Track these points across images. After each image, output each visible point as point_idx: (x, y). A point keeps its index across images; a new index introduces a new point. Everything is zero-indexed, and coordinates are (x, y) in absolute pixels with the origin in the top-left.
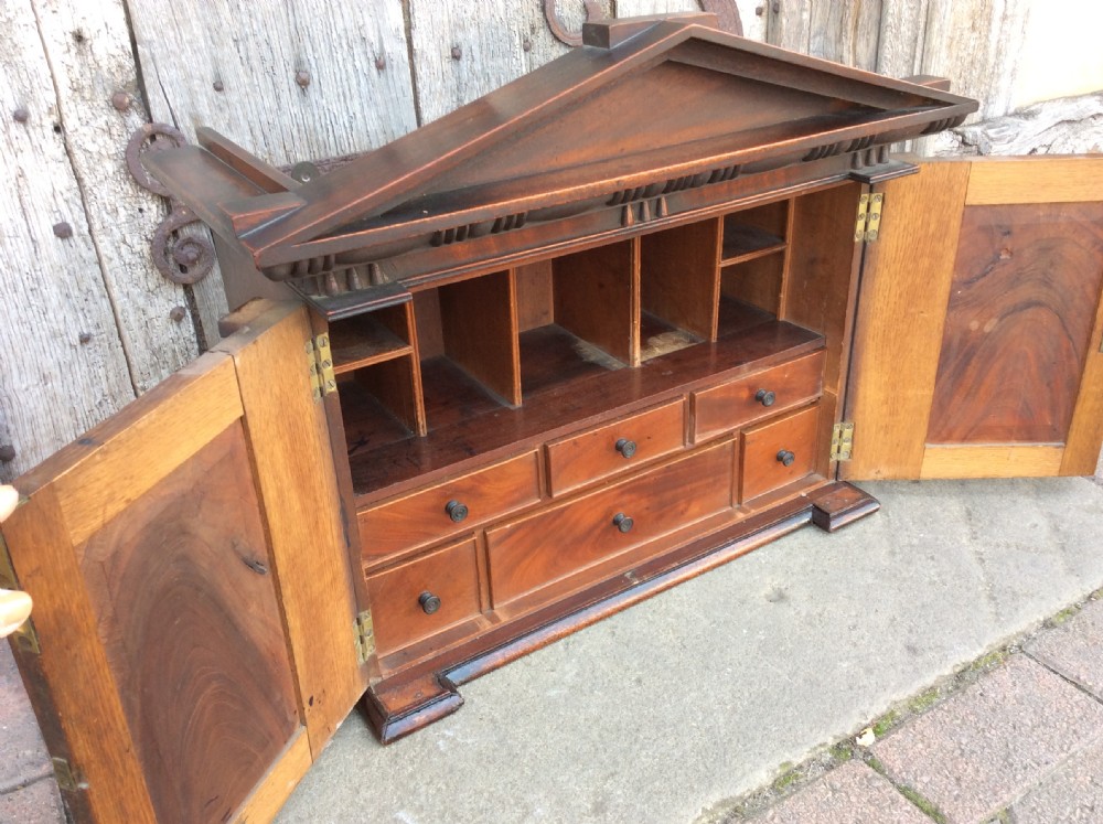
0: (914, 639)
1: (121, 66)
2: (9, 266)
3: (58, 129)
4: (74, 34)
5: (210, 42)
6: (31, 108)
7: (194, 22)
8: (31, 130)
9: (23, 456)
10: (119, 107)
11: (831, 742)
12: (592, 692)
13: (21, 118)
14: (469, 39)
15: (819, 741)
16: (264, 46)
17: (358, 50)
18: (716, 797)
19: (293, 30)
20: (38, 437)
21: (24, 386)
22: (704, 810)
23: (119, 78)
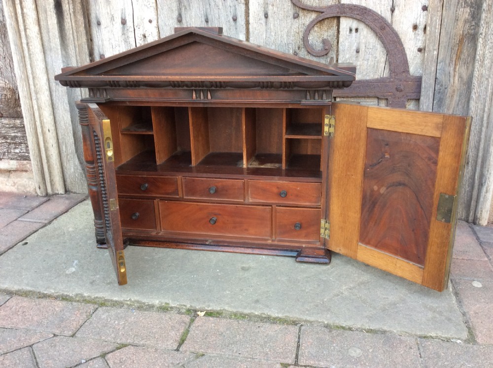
4: (143, 35)
11: (188, 306)
15: (184, 304)
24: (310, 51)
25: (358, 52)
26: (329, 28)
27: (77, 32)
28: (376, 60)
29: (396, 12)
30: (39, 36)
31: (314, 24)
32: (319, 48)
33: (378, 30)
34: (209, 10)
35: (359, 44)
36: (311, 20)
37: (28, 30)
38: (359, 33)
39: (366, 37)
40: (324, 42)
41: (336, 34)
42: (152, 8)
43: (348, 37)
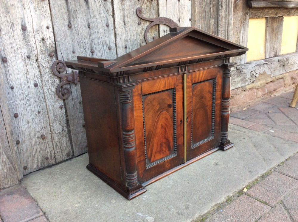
0: (250, 170)
1: (52, 46)
2: (23, 93)
3: (37, 60)
4: (42, 38)
5: (72, 42)
6: (31, 55)
7: (69, 37)
8: (31, 60)
9: (22, 143)
10: (51, 56)
11: (237, 191)
12: (178, 186)
13: (29, 57)
14: (129, 44)
15: (235, 191)
16: (84, 43)
17: (105, 45)
18: (214, 204)
19: (90, 40)
20: (26, 138)
21: (23, 124)
22: (212, 206)
23: (51, 49)
26: (155, 30)
29: (181, 21)
31: (149, 28)
36: (147, 26)
40: (154, 38)
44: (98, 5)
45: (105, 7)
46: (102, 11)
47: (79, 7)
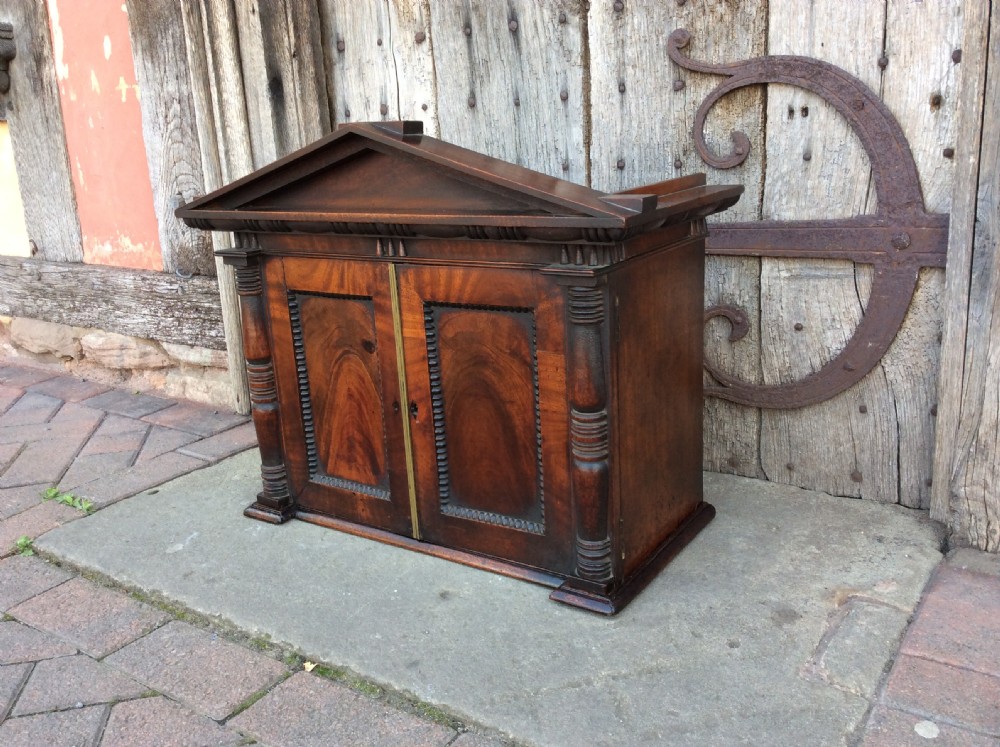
11: (296, 649)
14: (631, 155)
15: (292, 643)
17: (553, 156)
18: (229, 615)
19: (518, 140)
24: (706, 158)
25: (807, 158)
26: (746, 109)
27: (307, 131)
28: (849, 176)
29: (892, 68)
30: (245, 139)
31: (712, 101)
32: (725, 152)
33: (849, 111)
34: (520, 83)
35: (809, 141)
36: (708, 92)
37: (228, 130)
38: (809, 117)
39: (825, 126)
40: (736, 138)
41: (760, 120)
42: (428, 83)
43: (784, 128)
44: (543, 40)
45: (561, 44)
46: (554, 56)
47: (496, 50)
